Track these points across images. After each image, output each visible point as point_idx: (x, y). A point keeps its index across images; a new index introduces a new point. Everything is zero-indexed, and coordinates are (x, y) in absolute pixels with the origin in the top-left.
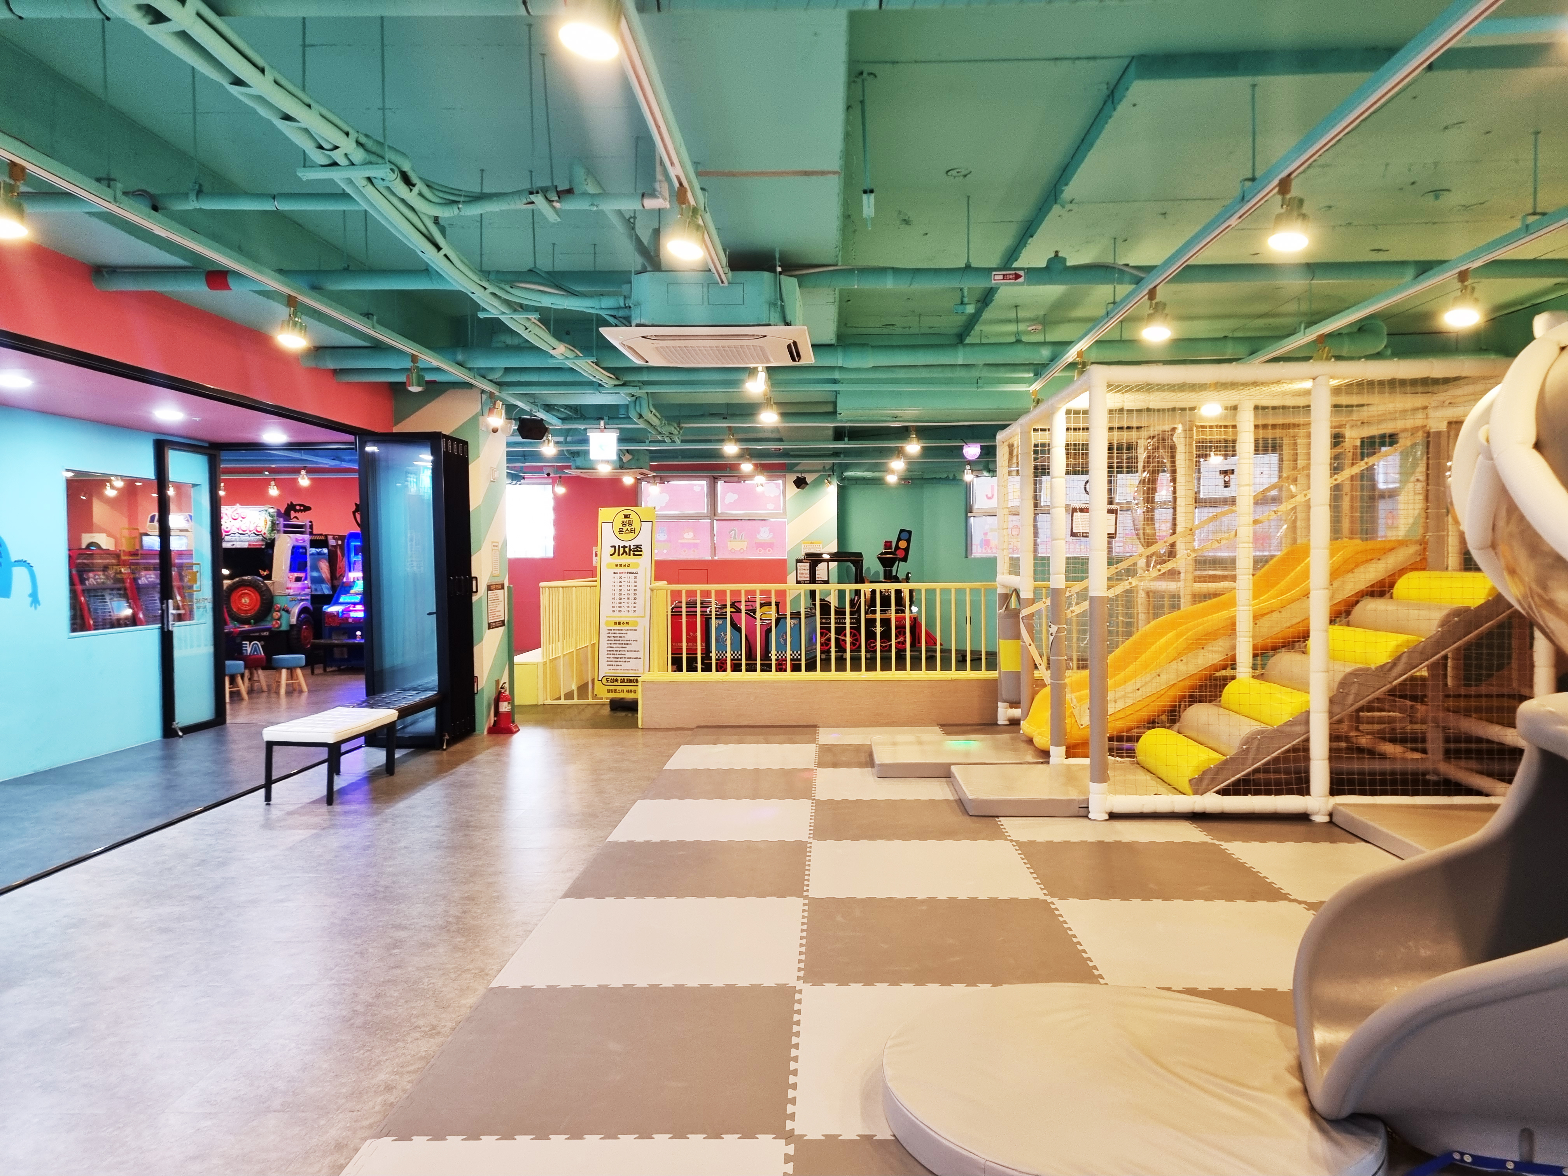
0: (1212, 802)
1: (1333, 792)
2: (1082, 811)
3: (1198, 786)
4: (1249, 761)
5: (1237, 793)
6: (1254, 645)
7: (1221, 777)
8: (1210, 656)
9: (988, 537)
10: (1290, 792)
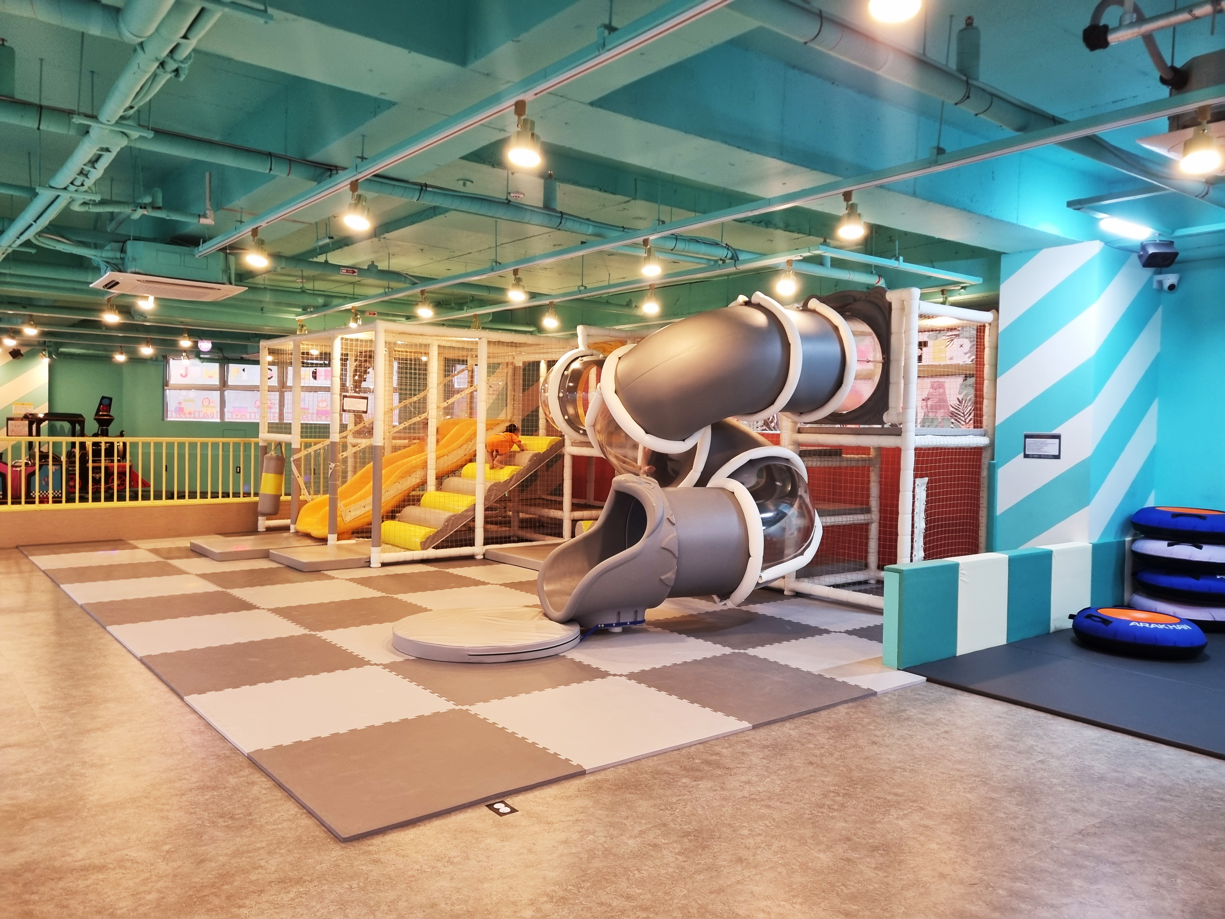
0: (431, 553)
1: (485, 544)
2: (367, 564)
3: (424, 545)
4: (448, 531)
5: (443, 547)
6: (436, 474)
7: (435, 540)
8: (414, 480)
9: (182, 406)
10: (466, 545)
